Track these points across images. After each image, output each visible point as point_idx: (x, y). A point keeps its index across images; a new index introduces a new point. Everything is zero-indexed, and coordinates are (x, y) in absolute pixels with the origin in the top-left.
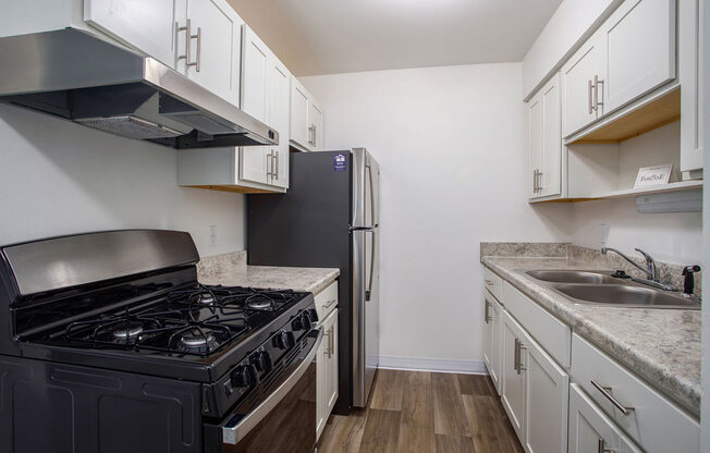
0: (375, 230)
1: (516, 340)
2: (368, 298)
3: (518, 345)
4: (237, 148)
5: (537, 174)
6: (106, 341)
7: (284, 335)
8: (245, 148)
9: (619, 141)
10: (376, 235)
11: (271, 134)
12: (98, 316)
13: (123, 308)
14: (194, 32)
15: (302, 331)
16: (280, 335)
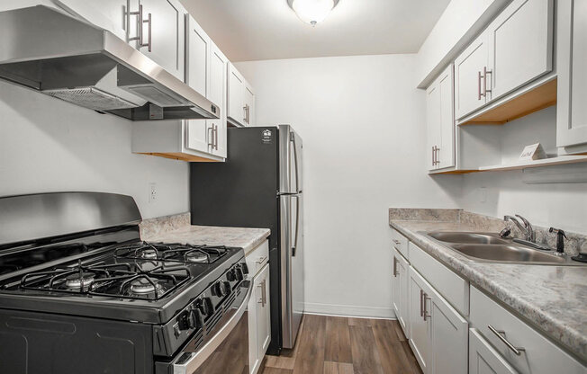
0: (299, 195)
1: (422, 291)
2: (293, 255)
3: (424, 296)
4: (183, 121)
5: (435, 150)
6: (62, 289)
7: (222, 284)
8: (190, 121)
9: (502, 123)
10: (300, 200)
11: (214, 109)
12: (51, 268)
13: (76, 261)
14: (145, 17)
15: (236, 282)
16: (218, 284)
